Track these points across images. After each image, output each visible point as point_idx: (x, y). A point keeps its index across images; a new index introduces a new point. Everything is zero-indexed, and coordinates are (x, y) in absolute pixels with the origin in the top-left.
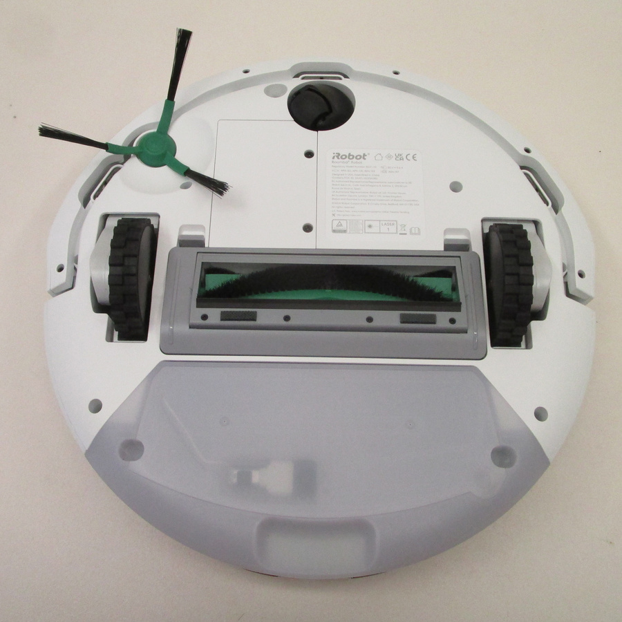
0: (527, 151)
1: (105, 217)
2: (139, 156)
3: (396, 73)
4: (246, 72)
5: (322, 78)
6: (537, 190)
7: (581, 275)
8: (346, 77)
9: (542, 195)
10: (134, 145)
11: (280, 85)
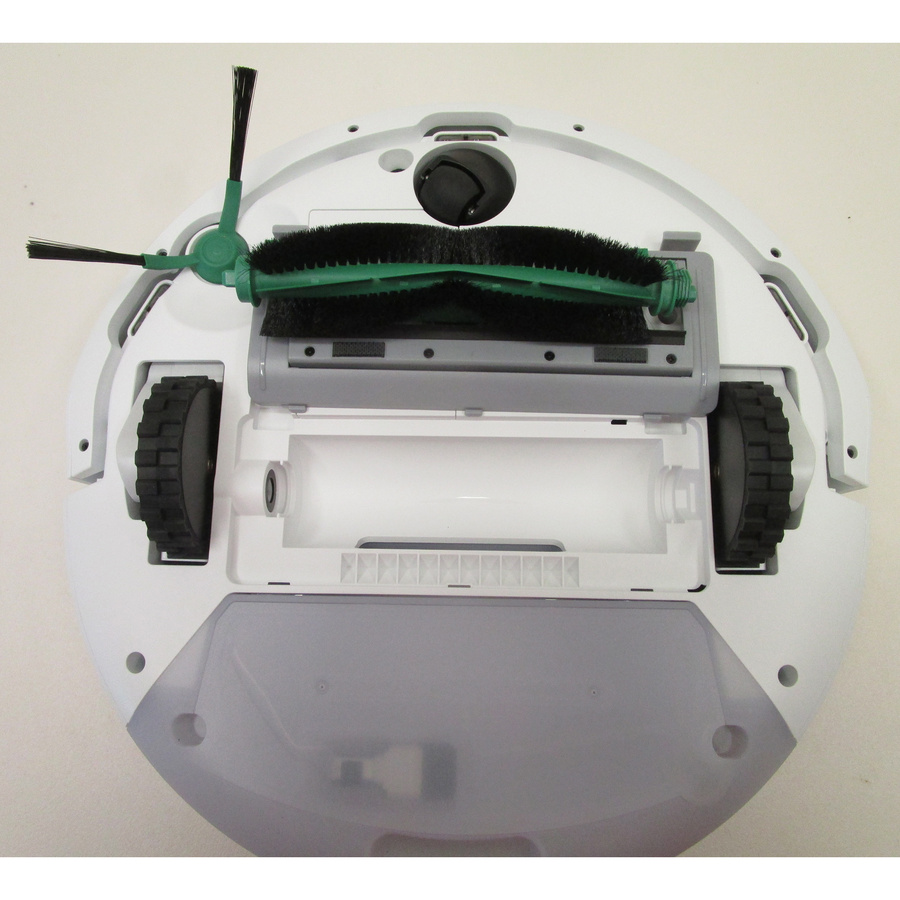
0: (775, 253)
1: (147, 366)
2: (195, 268)
3: (579, 129)
4: (353, 130)
5: (466, 138)
6: (787, 313)
7: (851, 453)
8: (502, 133)
9: (796, 323)
10: (187, 253)
11: (402, 150)
